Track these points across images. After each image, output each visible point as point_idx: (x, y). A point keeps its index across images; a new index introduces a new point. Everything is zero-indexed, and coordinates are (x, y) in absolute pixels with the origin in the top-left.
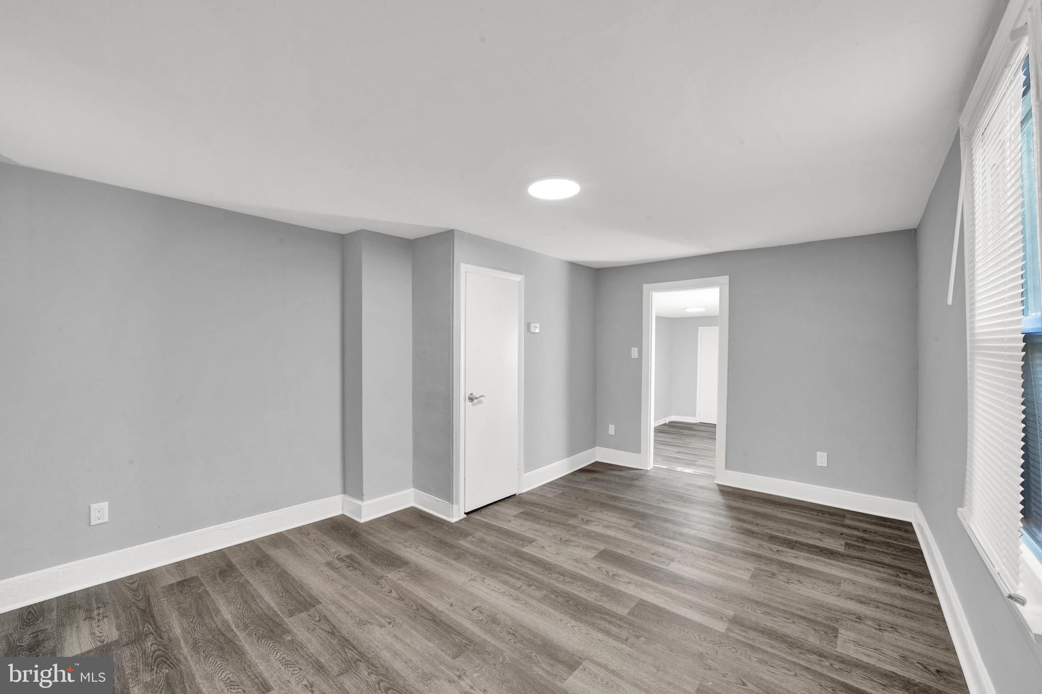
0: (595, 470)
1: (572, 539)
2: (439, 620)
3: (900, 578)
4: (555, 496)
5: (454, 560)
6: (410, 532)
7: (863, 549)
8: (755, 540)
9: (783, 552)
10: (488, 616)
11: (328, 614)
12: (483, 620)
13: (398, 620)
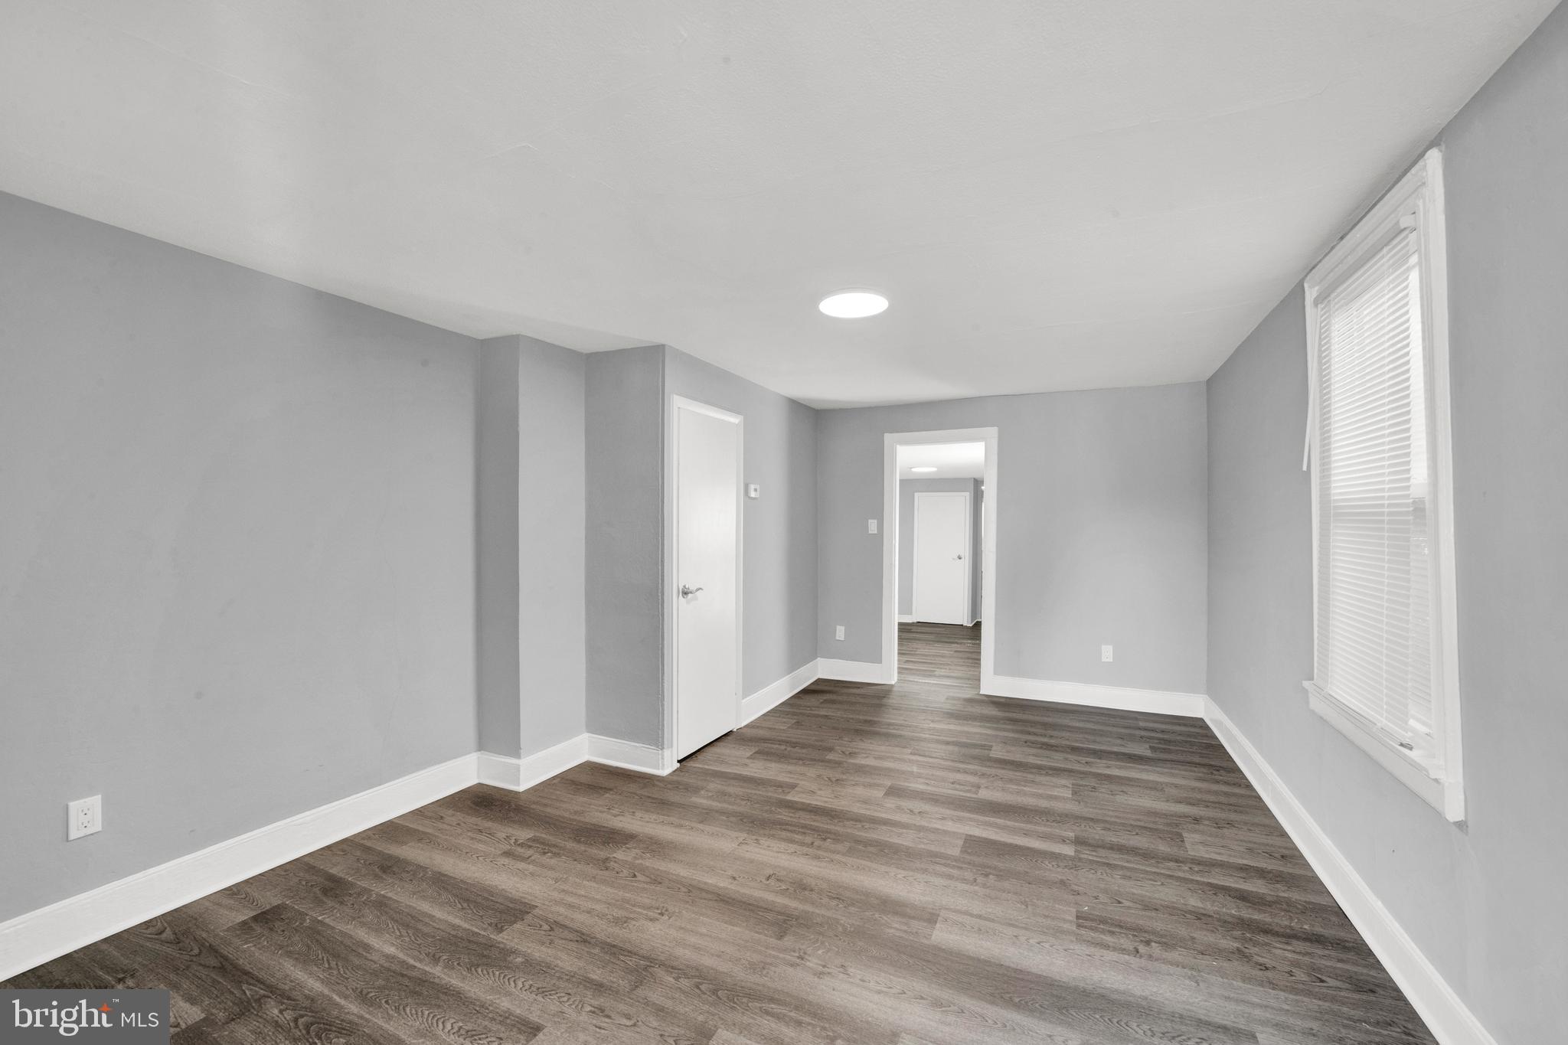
0: (820, 689)
1: (844, 777)
2: (728, 898)
3: (1215, 775)
4: (789, 727)
5: (700, 823)
6: (607, 795)
7: (1169, 751)
8: (1058, 754)
9: (1092, 763)
10: (791, 883)
11: (560, 919)
12: (788, 889)
13: (671, 909)
